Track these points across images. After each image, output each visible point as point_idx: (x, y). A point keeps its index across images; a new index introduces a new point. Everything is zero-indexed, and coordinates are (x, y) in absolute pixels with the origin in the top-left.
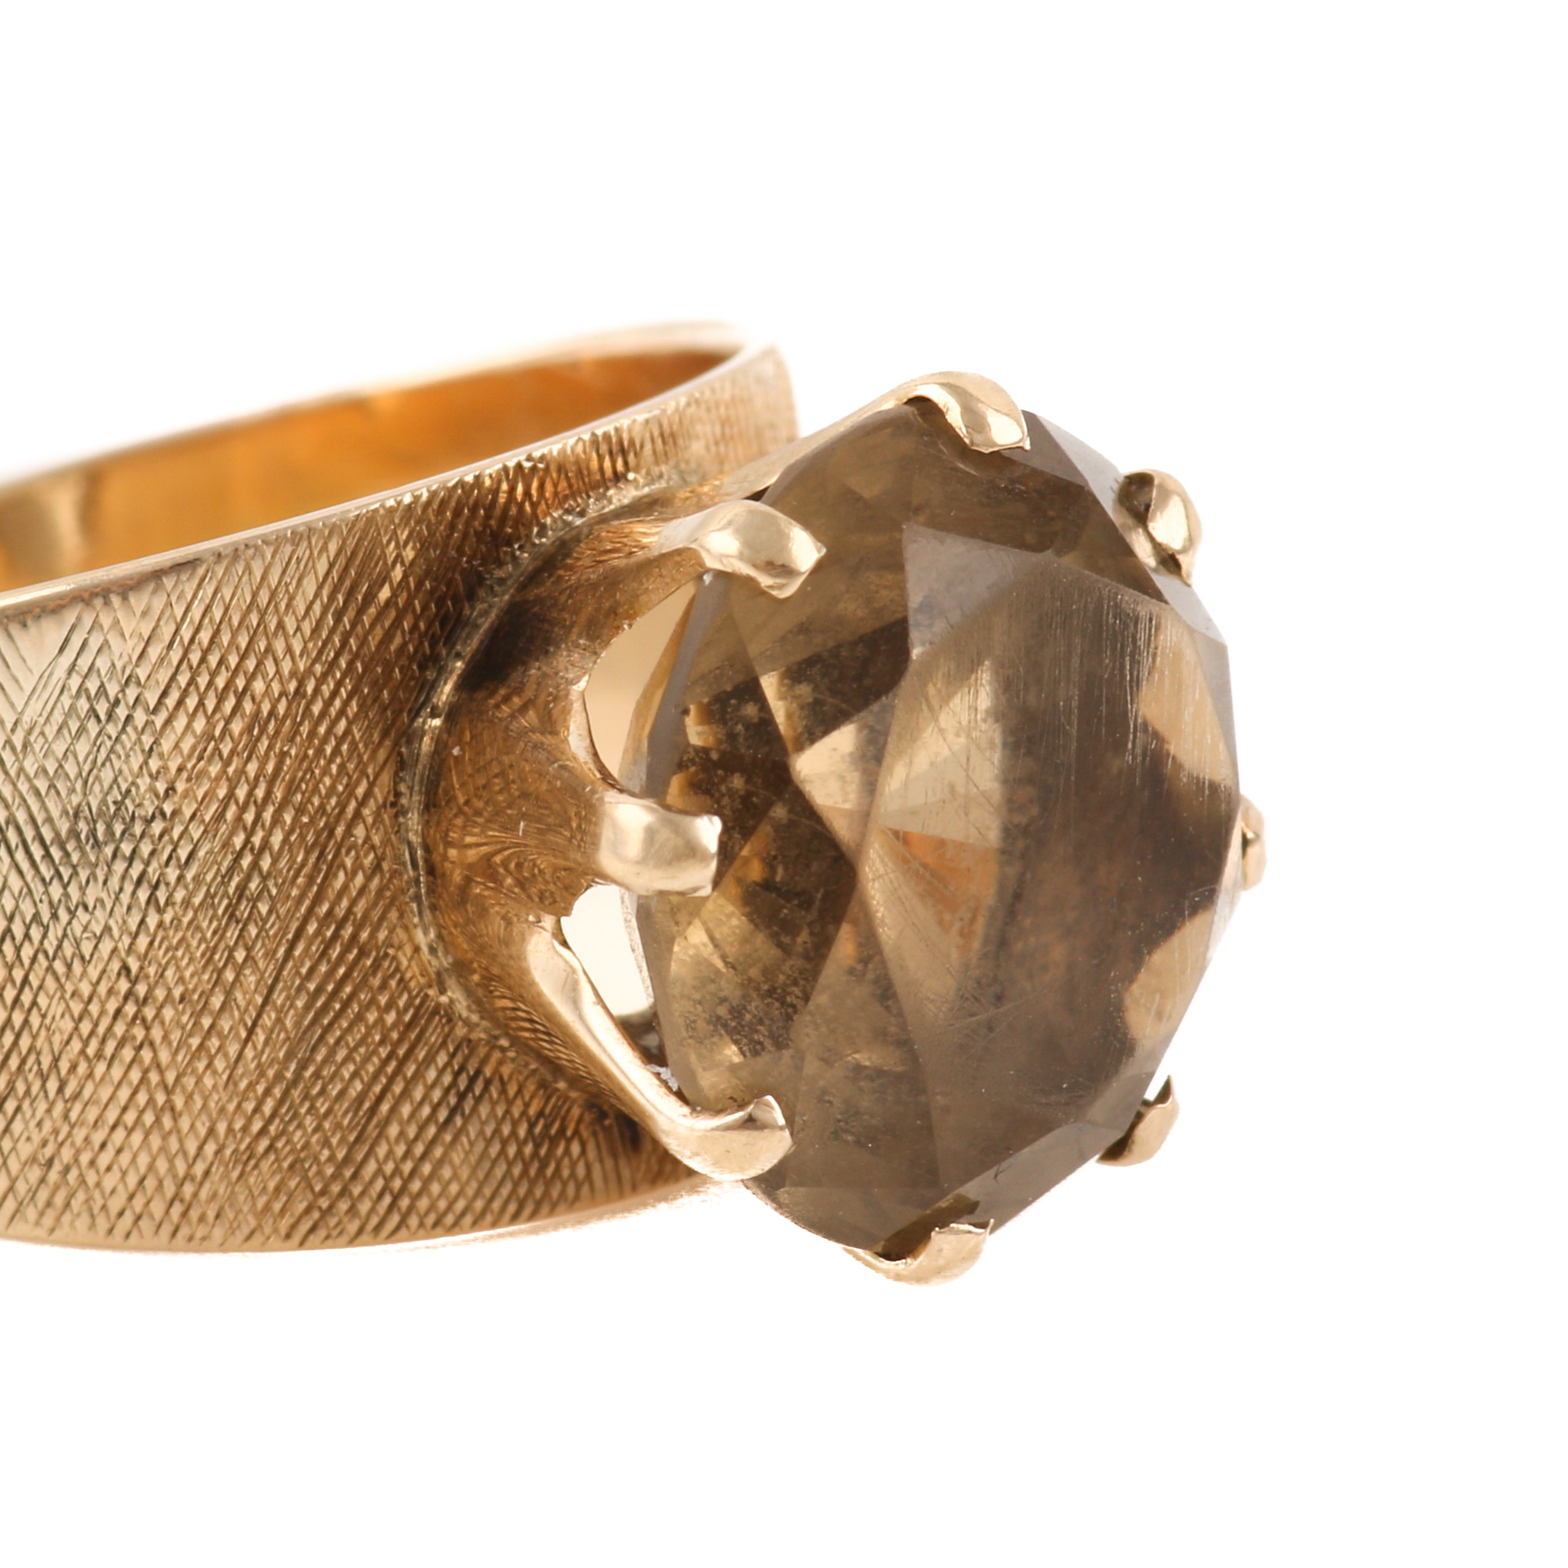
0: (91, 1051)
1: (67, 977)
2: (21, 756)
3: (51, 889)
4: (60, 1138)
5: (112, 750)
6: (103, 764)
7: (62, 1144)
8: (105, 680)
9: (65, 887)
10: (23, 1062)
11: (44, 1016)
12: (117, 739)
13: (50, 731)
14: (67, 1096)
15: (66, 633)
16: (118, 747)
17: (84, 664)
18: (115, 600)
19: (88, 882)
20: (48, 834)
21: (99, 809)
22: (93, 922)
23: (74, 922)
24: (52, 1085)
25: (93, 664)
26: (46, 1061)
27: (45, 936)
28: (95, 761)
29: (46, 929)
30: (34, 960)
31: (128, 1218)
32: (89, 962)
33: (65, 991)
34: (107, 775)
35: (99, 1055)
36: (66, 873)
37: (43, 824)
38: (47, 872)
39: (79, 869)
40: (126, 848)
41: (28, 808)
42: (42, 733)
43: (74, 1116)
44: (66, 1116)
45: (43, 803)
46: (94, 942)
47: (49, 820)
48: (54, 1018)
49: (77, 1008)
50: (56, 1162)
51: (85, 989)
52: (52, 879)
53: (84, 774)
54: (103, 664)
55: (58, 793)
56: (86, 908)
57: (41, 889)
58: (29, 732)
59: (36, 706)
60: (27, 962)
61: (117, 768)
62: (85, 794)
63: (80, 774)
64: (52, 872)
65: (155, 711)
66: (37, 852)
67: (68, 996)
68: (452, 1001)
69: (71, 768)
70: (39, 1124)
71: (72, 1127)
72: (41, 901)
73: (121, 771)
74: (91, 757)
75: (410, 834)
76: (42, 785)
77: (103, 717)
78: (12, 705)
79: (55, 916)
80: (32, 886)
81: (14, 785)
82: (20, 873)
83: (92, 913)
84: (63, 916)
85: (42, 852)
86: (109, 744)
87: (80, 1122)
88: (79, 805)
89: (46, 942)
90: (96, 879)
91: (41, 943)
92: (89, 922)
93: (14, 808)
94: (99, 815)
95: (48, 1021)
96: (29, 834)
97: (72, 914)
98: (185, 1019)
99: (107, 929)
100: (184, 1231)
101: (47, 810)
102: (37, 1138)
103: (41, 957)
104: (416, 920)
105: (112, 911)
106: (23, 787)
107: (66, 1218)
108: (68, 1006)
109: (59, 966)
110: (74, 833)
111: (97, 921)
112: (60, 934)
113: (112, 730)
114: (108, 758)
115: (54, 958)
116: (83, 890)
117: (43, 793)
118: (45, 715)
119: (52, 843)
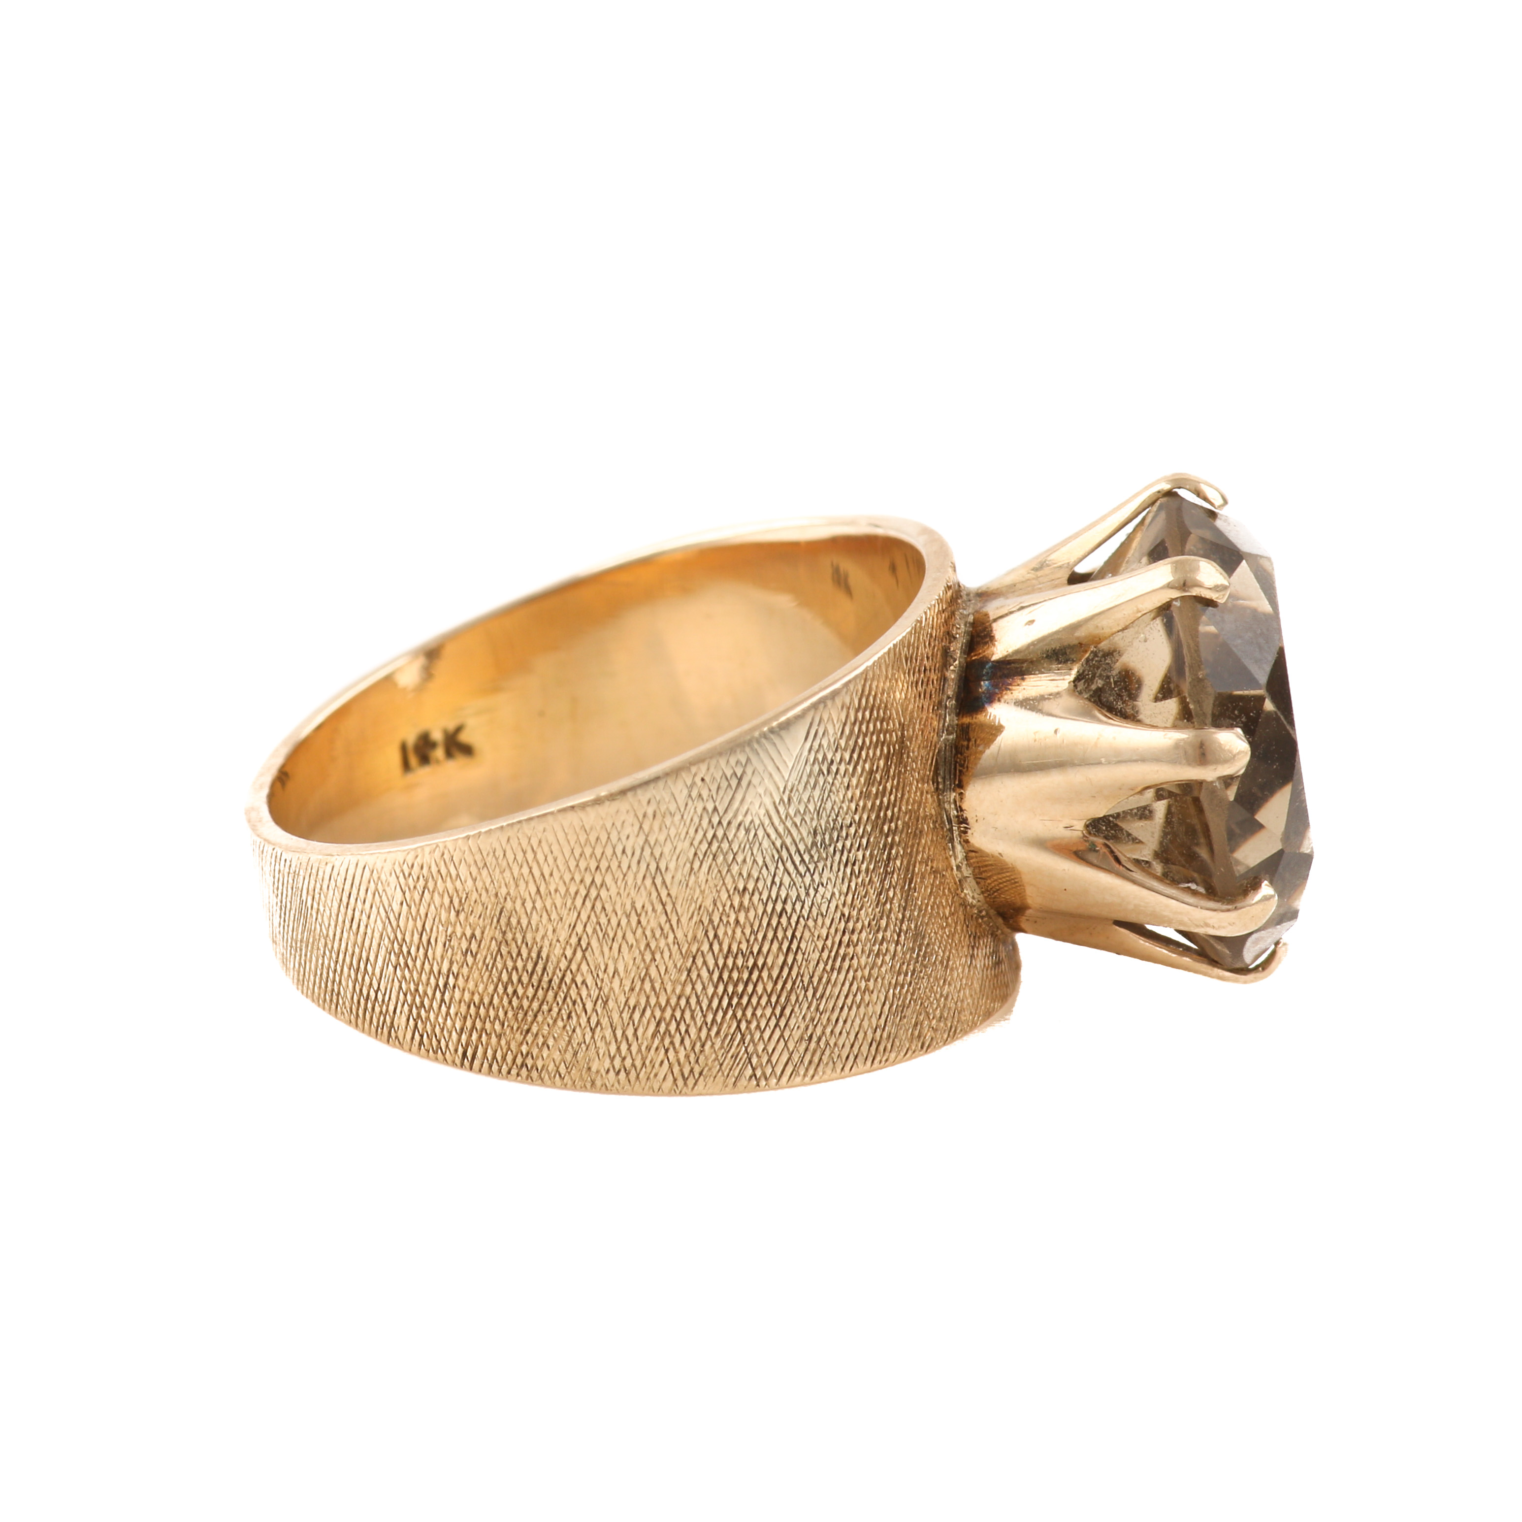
0: (828, 968)
1: (815, 928)
2: (787, 806)
3: (805, 879)
4: (815, 1023)
5: (830, 791)
6: (827, 800)
7: (816, 1026)
8: (826, 751)
9: (812, 876)
10: (794, 983)
11: (804, 954)
12: (833, 783)
13: (801, 788)
14: (818, 997)
15: (807, 728)
16: (834, 788)
17: (816, 745)
18: (829, 703)
19: (823, 870)
20: (802, 847)
21: (826, 826)
22: (827, 892)
23: (817, 895)
24: (810, 993)
25: (820, 743)
26: (806, 979)
27: (802, 907)
28: (823, 799)
29: (804, 903)
30: (797, 922)
31: (852, 1058)
32: (826, 916)
33: (814, 936)
34: (829, 805)
35: (832, 969)
36: (811, 867)
37: (800, 842)
38: (802, 869)
39: (818, 864)
40: (840, 845)
41: (792, 835)
42: (797, 790)
43: (821, 1008)
44: (817, 1009)
45: (799, 830)
46: (827, 903)
47: (802, 839)
48: (809, 953)
49: (820, 945)
50: (814, 1035)
51: (824, 932)
52: (805, 873)
53: (818, 808)
54: (825, 743)
55: (806, 822)
56: (823, 885)
57: (800, 880)
58: (791, 791)
59: (794, 775)
60: (794, 925)
61: (833, 800)
62: (818, 820)
63: (816, 808)
64: (805, 868)
65: (849, 763)
66: (797, 859)
67: (816, 939)
68: (966, 895)
69: (811, 807)
70: (804, 1018)
71: (821, 1014)
72: (801, 887)
73: (835, 802)
74: (821, 797)
75: (946, 805)
76: (798, 820)
77: (825, 772)
78: (783, 777)
79: (807, 894)
80: (795, 880)
81: (784, 824)
82: (789, 874)
83: (826, 887)
84: (812, 892)
85: (800, 859)
86: (829, 787)
87: (824, 1011)
88: (816, 827)
89: (803, 910)
90: (827, 867)
91: (801, 911)
92: (824, 893)
93: (785, 838)
94: (825, 830)
95: (806, 956)
96: (793, 850)
97: (816, 891)
98: (871, 936)
99: (833, 894)
100: (878, 1059)
101: (801, 834)
102: (803, 1026)
103: (801, 919)
104: (951, 853)
105: (835, 883)
106: (789, 824)
107: (820, 1069)
108: (816, 945)
109: (811, 923)
110: (814, 844)
111: (829, 891)
112: (810, 903)
113: (830, 779)
114: (829, 796)
115: (808, 919)
116: (821, 875)
117: (799, 824)
118: (798, 778)
119: (804, 852)
